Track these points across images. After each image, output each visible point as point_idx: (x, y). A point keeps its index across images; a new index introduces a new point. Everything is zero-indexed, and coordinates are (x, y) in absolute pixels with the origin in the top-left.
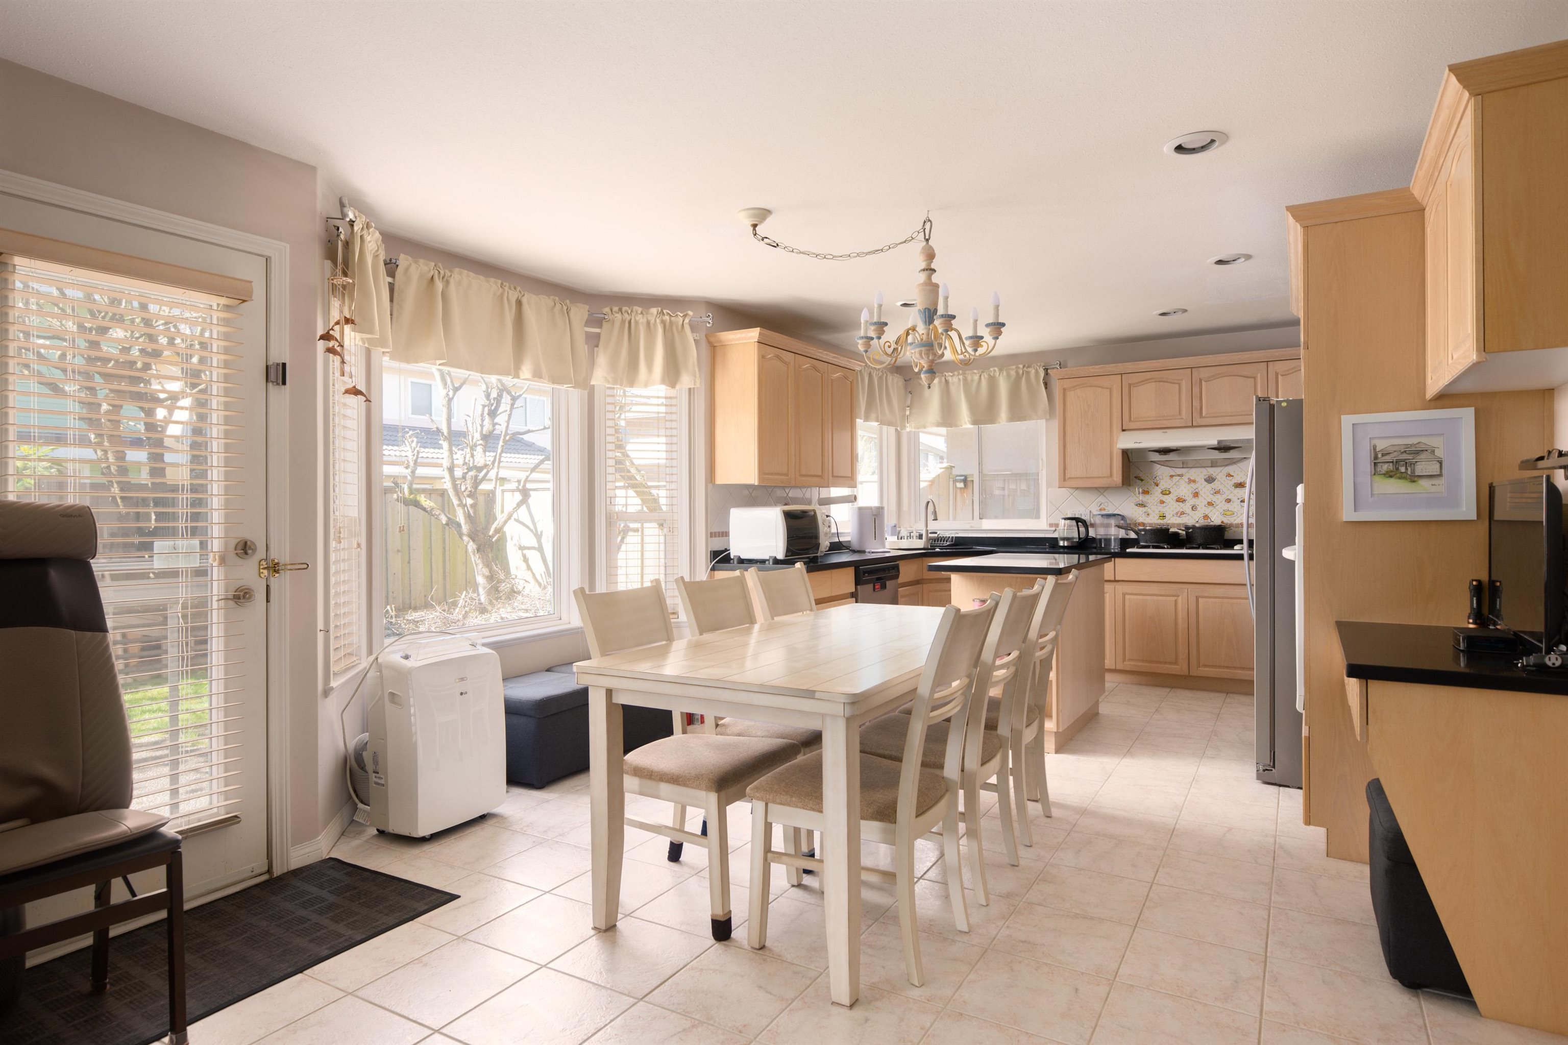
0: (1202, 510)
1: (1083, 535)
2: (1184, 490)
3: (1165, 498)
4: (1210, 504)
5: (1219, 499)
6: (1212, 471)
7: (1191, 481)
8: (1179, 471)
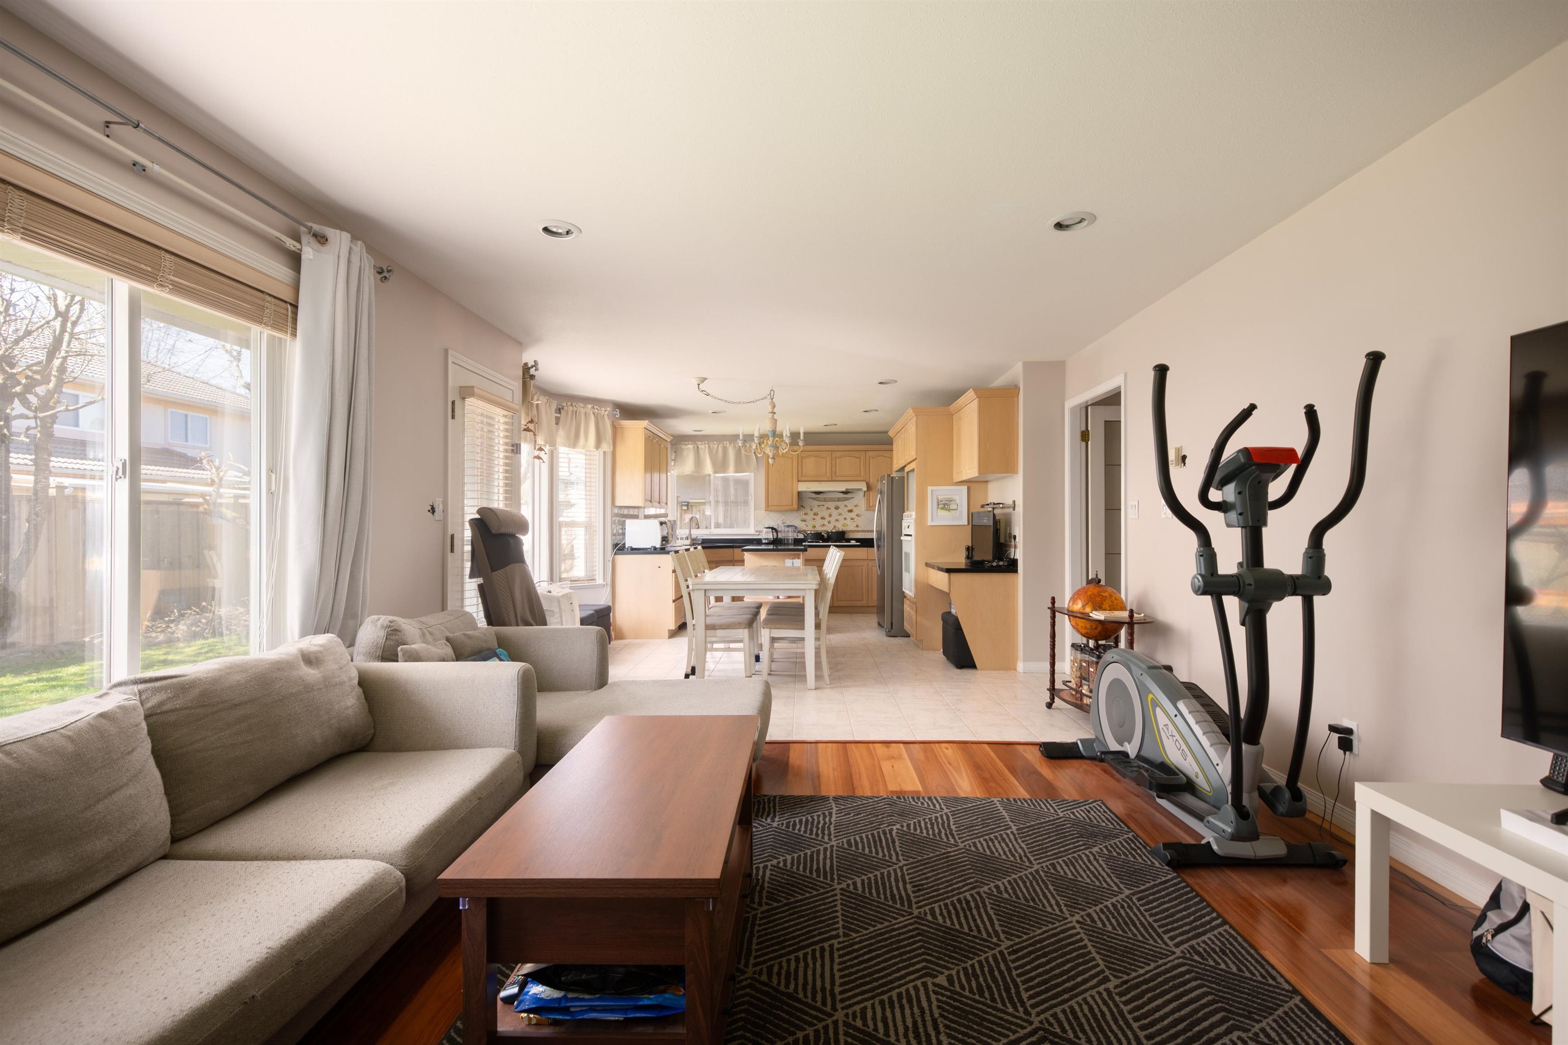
0: (833, 523)
1: (775, 537)
2: (825, 513)
3: (815, 517)
4: (837, 520)
5: (841, 518)
6: (838, 504)
7: (828, 508)
8: (822, 503)
